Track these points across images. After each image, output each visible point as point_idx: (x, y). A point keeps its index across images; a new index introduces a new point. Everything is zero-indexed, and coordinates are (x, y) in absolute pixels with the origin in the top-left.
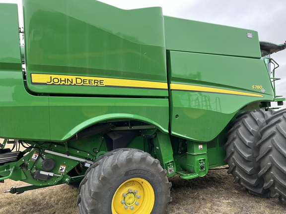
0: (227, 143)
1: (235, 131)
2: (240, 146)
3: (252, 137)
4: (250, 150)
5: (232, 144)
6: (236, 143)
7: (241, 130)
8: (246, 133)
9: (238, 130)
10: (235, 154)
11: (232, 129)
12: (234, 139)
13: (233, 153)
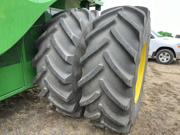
0: (36, 58)
1: (49, 38)
2: (55, 62)
3: (72, 48)
4: (69, 68)
5: (43, 59)
6: (50, 57)
7: (57, 37)
8: (65, 40)
9: (52, 37)
10: (49, 74)
11: (44, 34)
12: (47, 50)
13: (45, 73)
